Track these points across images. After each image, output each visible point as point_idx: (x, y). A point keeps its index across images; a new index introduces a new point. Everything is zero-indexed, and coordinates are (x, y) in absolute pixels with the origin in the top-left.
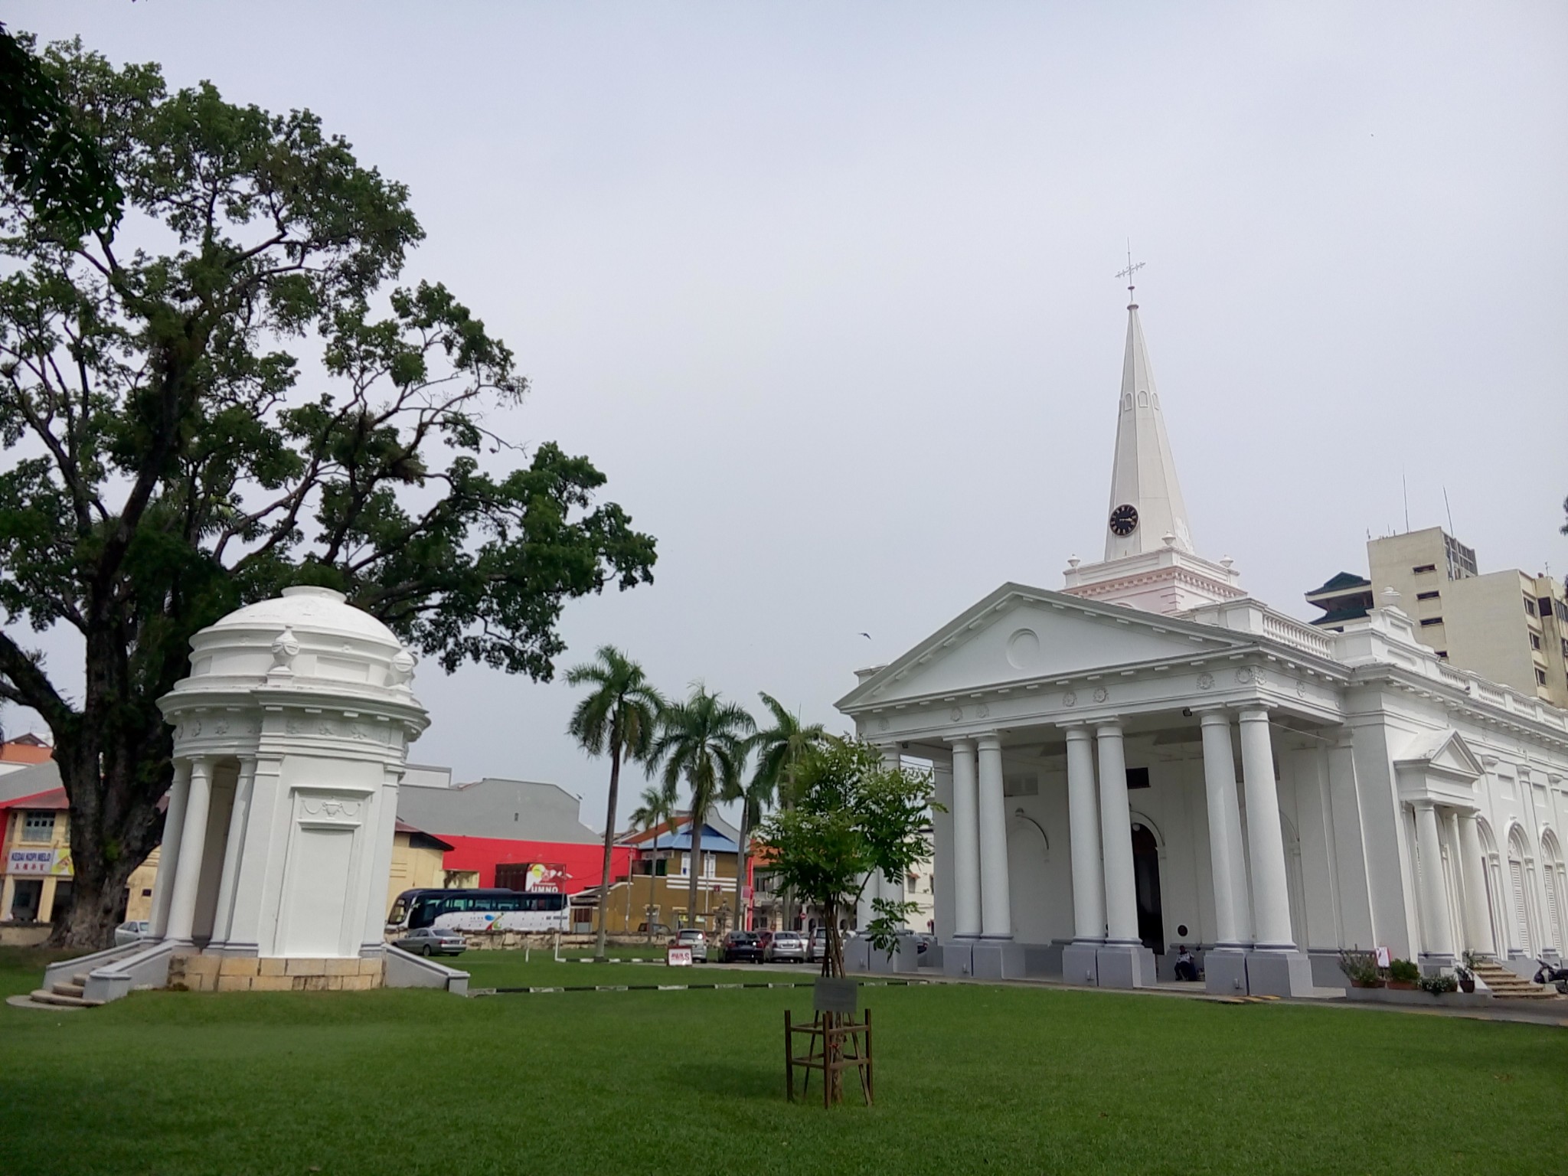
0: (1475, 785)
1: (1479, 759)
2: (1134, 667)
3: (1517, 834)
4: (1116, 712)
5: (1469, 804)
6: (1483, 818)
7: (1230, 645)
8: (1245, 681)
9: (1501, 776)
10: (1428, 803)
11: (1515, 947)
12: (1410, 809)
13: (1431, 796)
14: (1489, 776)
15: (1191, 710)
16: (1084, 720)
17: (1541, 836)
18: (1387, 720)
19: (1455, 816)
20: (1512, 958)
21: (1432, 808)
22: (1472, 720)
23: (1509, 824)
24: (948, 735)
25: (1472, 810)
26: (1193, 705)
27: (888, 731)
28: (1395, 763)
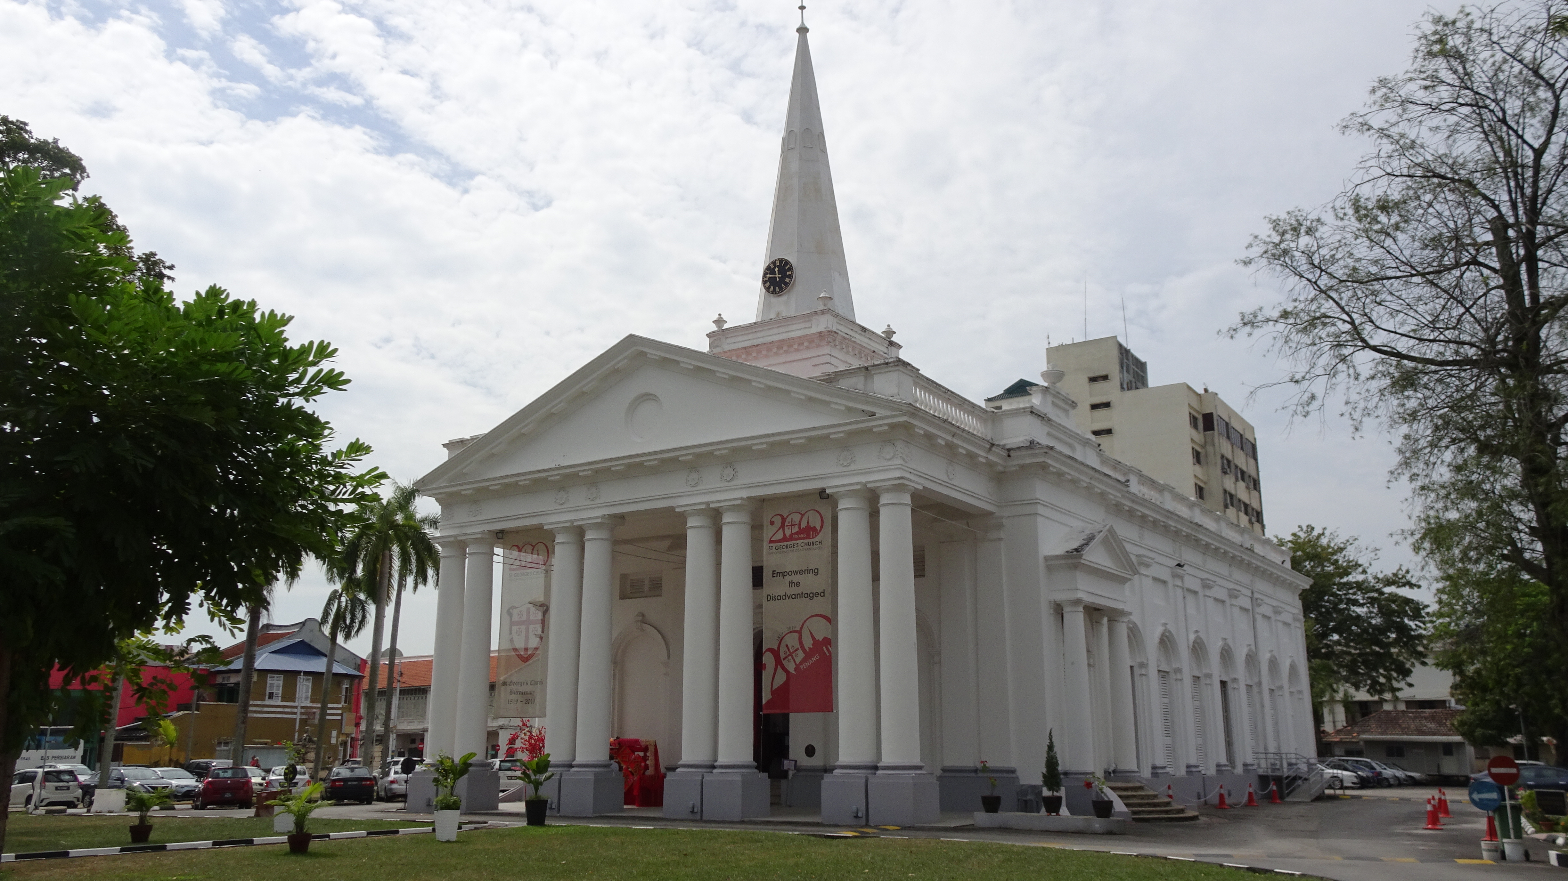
0: (1127, 585)
1: (1133, 558)
2: (767, 440)
3: (1166, 642)
4: (745, 494)
5: (1120, 606)
6: (1134, 624)
7: (873, 414)
8: (888, 457)
9: (1155, 579)
10: (1077, 602)
11: (1159, 763)
12: (1059, 610)
13: (1080, 595)
14: (1143, 578)
15: (828, 491)
16: (708, 504)
17: (1191, 643)
18: (1040, 509)
19: (1105, 620)
20: (1155, 775)
21: (1081, 609)
22: (1130, 515)
23: (1160, 630)
24: (550, 521)
25: (1122, 613)
26: (831, 485)
27: (479, 518)
28: (1046, 558)
